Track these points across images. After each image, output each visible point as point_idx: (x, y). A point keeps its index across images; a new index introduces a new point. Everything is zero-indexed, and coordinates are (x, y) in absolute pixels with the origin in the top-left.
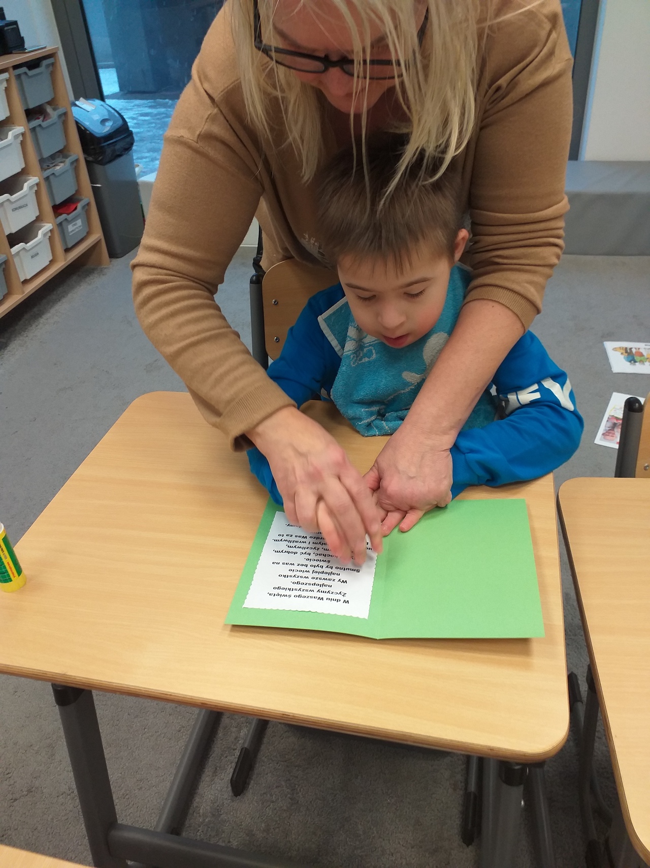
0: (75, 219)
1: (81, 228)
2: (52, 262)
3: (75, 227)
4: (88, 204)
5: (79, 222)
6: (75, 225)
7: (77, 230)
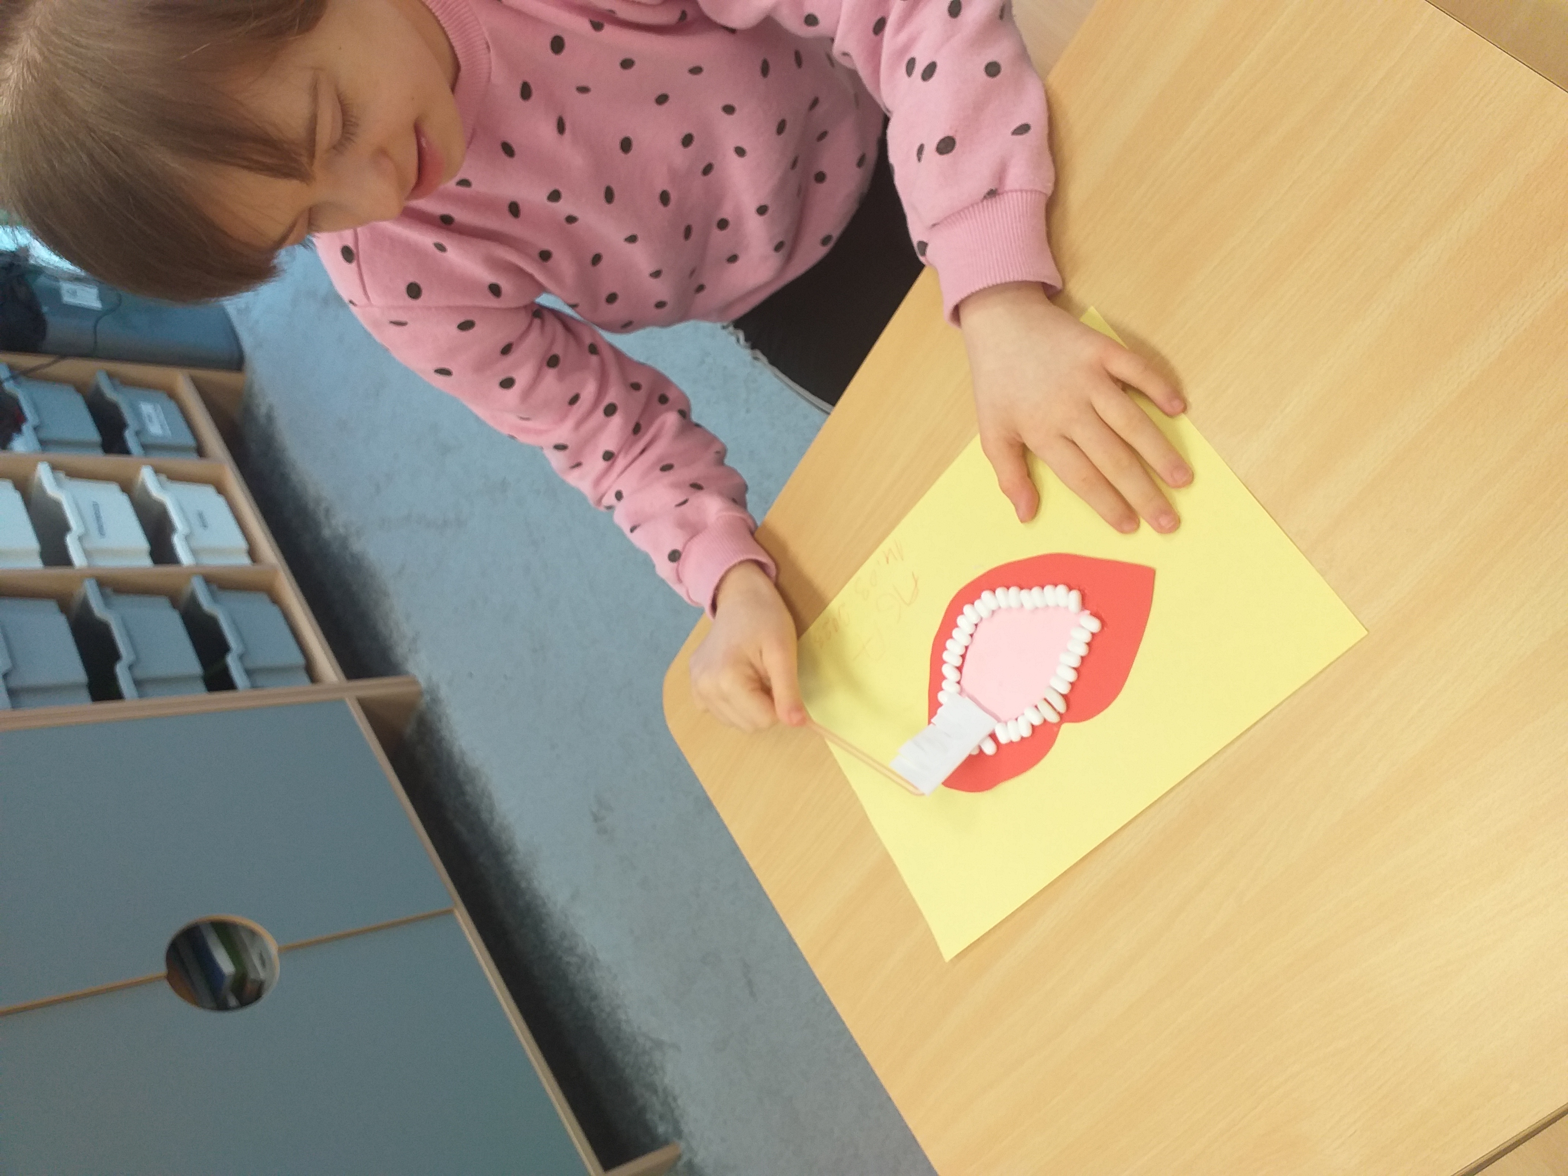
0: (138, 415)
1: (159, 407)
2: (221, 490)
3: (155, 419)
4: (111, 376)
5: (146, 408)
6: (150, 420)
7: (162, 416)
